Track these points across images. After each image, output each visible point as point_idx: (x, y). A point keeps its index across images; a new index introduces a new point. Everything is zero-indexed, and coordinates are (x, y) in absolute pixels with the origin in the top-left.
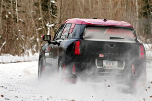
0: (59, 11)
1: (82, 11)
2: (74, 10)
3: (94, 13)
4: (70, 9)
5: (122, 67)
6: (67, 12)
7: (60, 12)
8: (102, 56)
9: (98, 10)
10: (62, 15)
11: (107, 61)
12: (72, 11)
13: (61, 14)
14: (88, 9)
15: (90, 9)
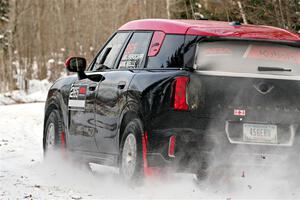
0: (12, 10)
1: (59, 9)
2: (43, 7)
3: (84, 13)
4: (36, 6)
5: (288, 139)
6: (29, 12)
7: (16, 12)
8: (243, 113)
9: (91, 7)
10: (20, 17)
11: (252, 126)
12: (39, 9)
13: (17, 14)
14: (72, 5)
15: (76, 6)
